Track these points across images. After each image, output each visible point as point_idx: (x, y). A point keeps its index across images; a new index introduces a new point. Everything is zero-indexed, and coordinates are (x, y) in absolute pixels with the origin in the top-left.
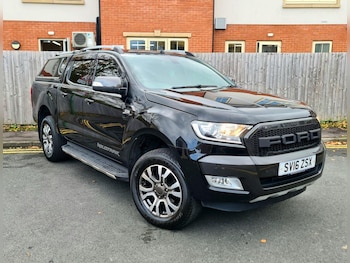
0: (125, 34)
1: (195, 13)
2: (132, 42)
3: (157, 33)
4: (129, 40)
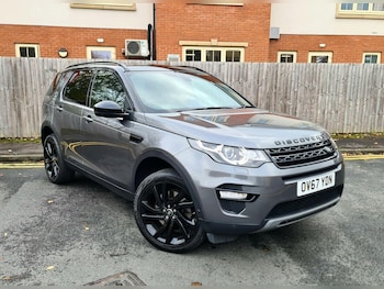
0: (181, 43)
1: (252, 22)
2: (188, 52)
3: (214, 42)
4: (185, 49)
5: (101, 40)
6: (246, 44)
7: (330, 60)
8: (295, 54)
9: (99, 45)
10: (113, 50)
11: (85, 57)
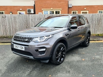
5: (21, 9)
6: (61, 9)
7: (88, 13)
8: (77, 11)
9: (21, 11)
10: (25, 12)
11: (17, 14)
